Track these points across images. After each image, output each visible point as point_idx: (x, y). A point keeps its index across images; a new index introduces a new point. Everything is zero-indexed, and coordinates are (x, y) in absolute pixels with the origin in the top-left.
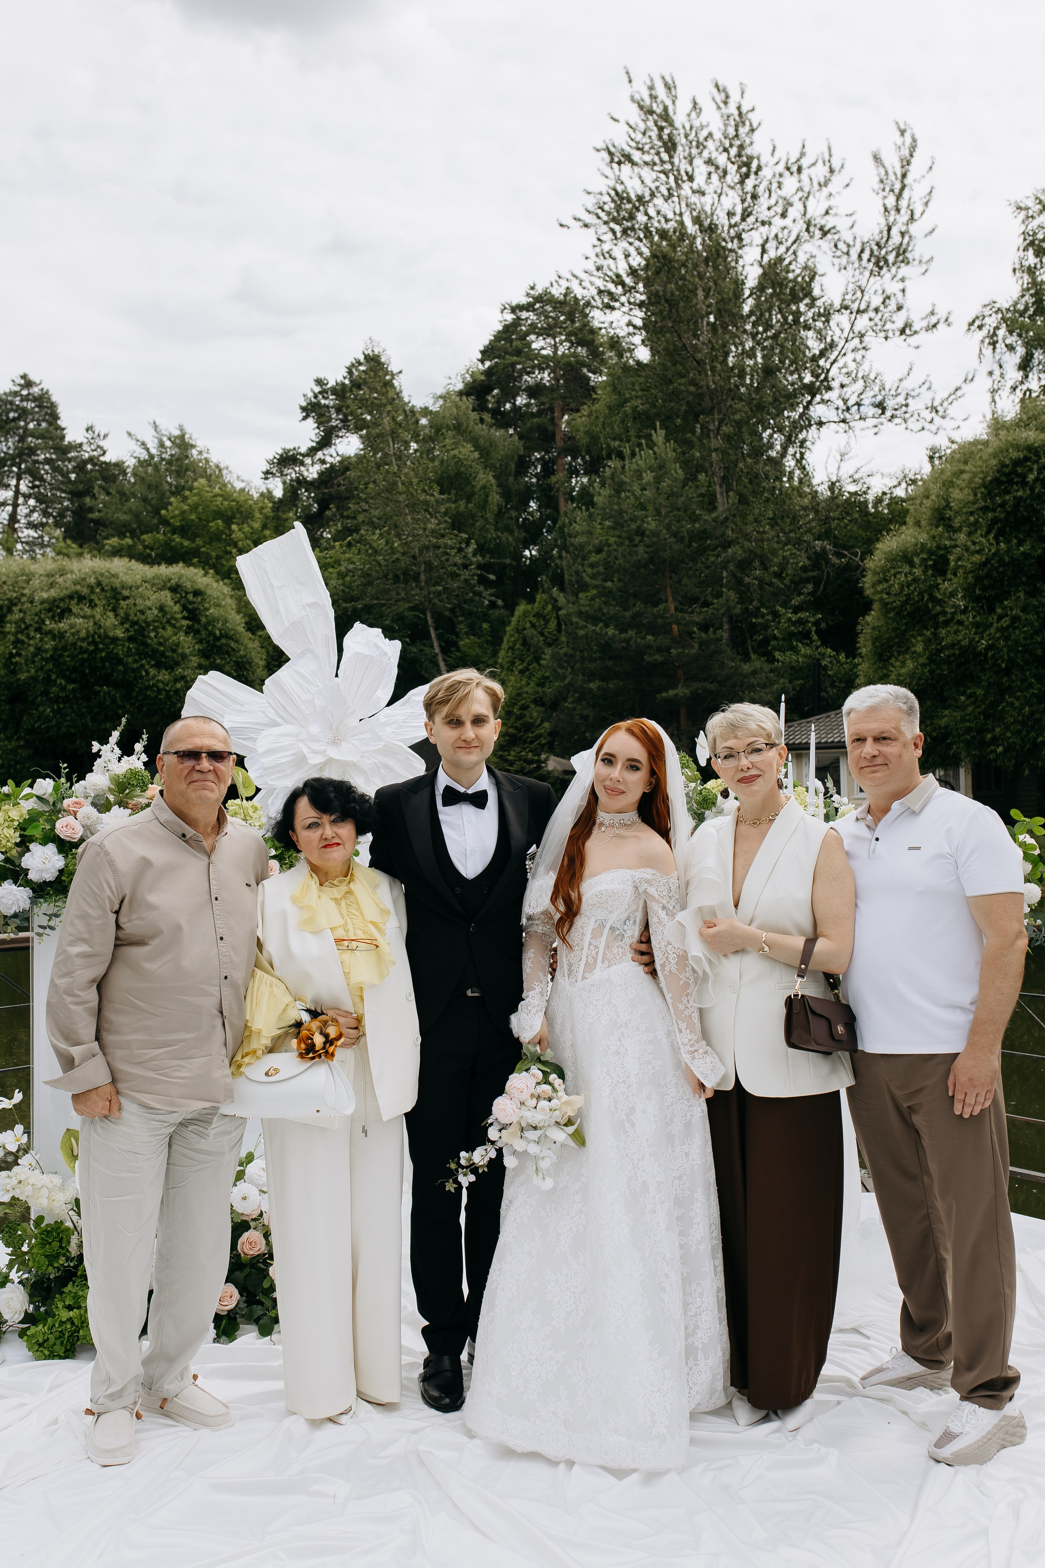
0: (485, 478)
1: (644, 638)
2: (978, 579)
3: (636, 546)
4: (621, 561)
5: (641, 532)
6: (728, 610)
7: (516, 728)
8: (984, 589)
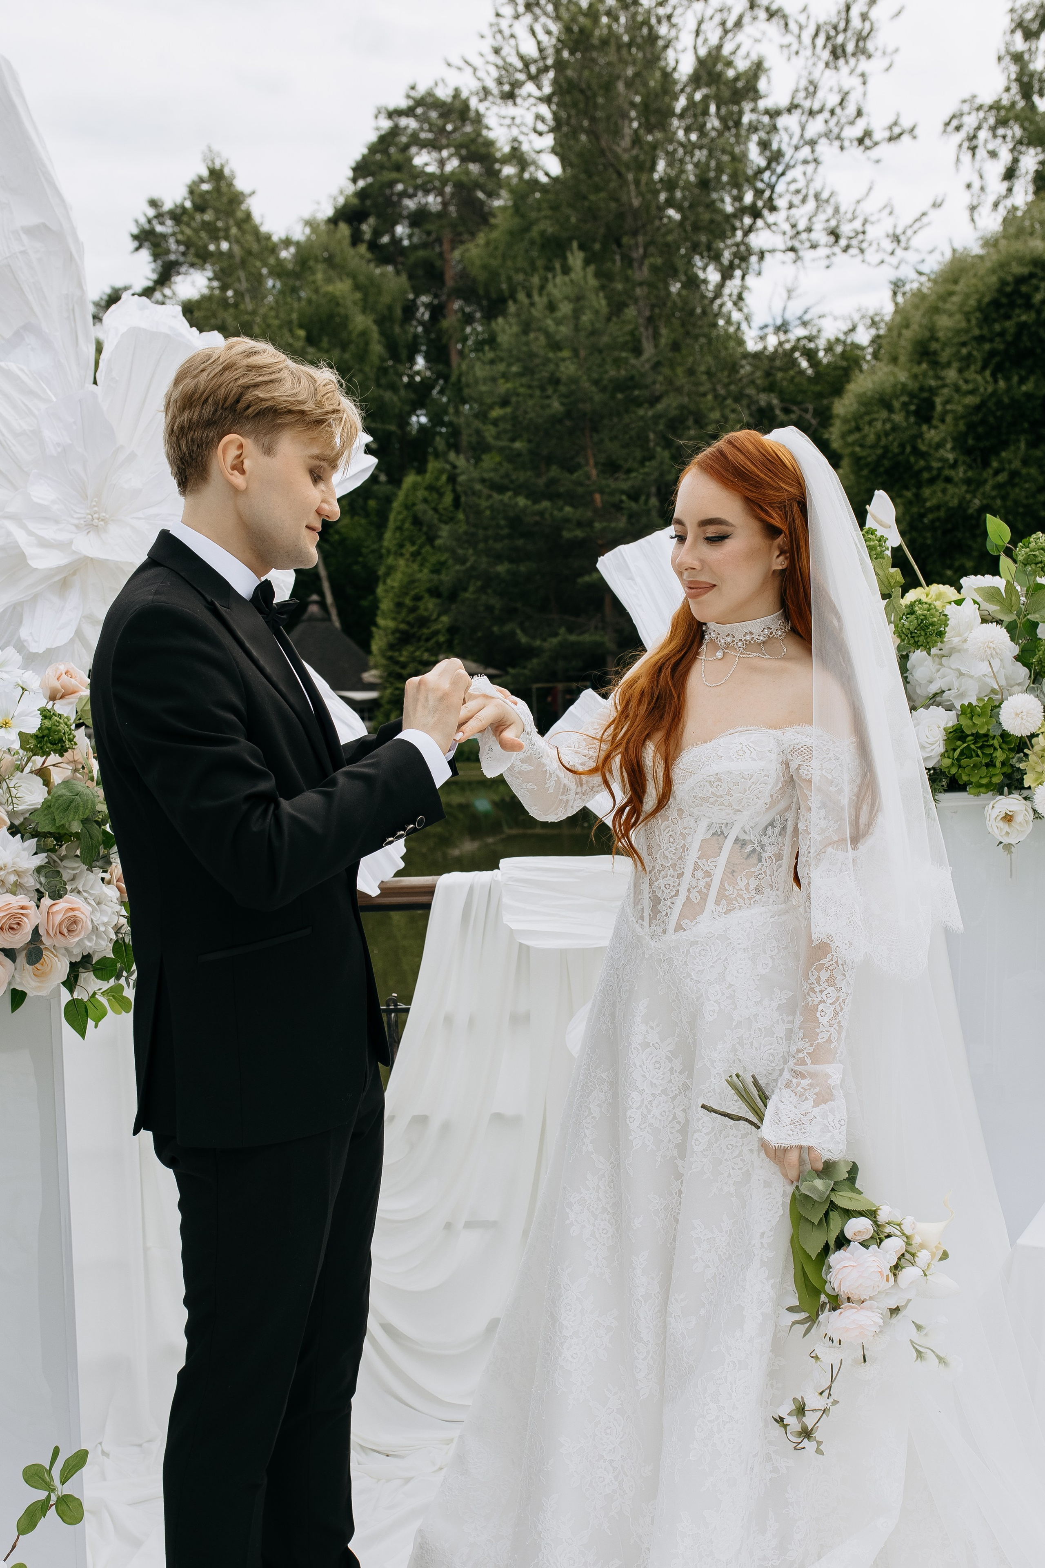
0: (361, 321)
1: (561, 509)
2: (971, 427)
3: (548, 397)
4: (532, 415)
5: (555, 381)
6: (662, 475)
7: (408, 623)
8: (978, 438)
